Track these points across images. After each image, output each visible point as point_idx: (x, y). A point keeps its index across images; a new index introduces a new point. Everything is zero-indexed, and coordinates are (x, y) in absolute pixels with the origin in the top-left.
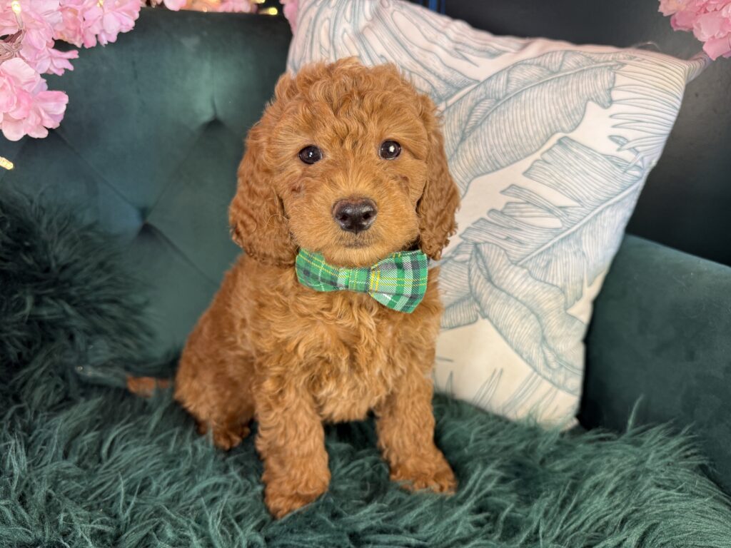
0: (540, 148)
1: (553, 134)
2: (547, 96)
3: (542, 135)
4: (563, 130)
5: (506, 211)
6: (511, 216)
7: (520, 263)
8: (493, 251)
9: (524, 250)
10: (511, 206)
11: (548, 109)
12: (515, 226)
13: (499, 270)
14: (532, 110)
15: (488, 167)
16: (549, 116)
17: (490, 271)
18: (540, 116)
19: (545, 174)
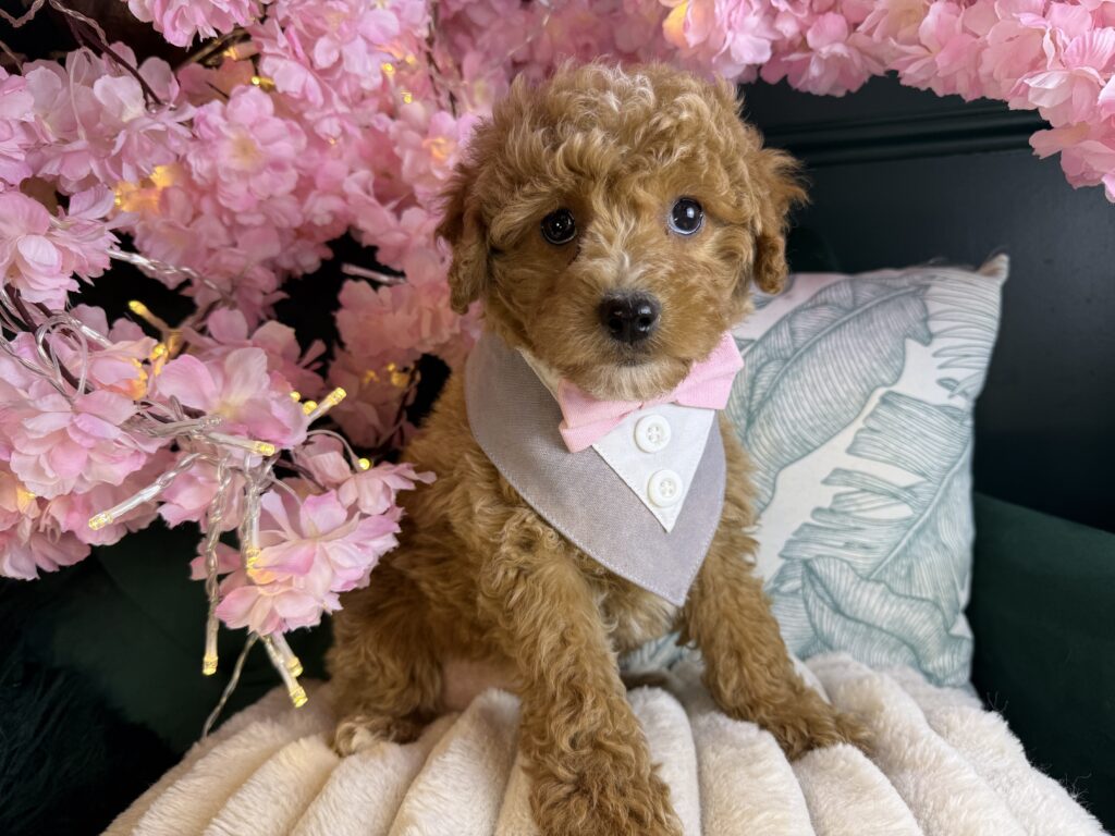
0: (860, 413)
1: (872, 391)
2: (849, 341)
3: (858, 397)
4: (885, 385)
5: (837, 507)
6: (846, 513)
7: (873, 576)
8: (832, 567)
9: (872, 558)
10: (843, 498)
11: (857, 359)
12: (853, 525)
13: (847, 593)
14: (835, 364)
15: (796, 451)
16: (861, 367)
17: (835, 596)
18: (849, 370)
19: (875, 446)
